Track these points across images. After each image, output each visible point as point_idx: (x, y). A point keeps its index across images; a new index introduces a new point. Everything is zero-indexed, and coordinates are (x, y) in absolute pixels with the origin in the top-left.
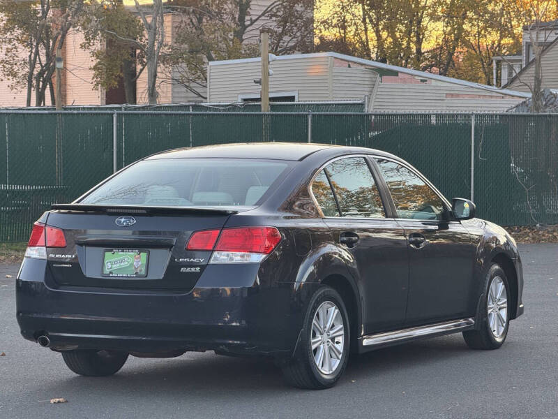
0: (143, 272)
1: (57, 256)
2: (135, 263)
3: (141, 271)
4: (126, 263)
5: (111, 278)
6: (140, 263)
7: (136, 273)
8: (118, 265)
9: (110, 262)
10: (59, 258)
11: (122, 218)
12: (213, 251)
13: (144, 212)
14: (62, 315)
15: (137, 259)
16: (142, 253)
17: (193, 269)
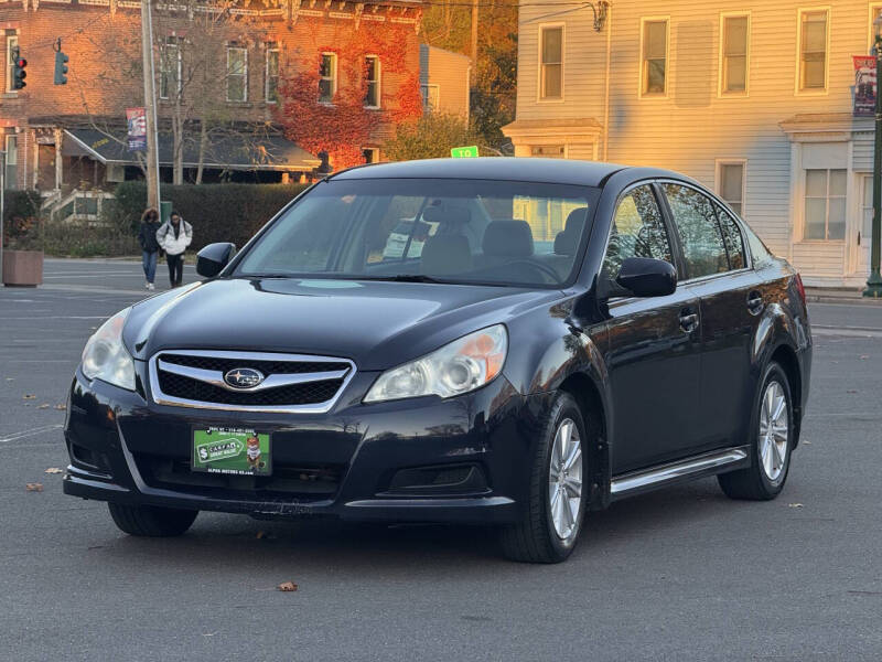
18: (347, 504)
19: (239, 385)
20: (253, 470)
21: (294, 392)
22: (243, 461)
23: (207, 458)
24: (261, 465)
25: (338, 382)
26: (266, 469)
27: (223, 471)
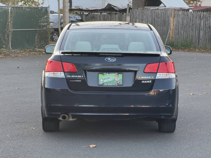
0: (121, 83)
1: (72, 76)
2: (116, 79)
3: (120, 83)
4: (111, 79)
5: (104, 86)
6: (119, 79)
7: (118, 84)
8: (107, 80)
9: (102, 79)
10: (74, 77)
11: (108, 58)
12: (157, 73)
13: (121, 55)
14: (80, 105)
15: (117, 77)
16: (119, 75)
17: (148, 82)
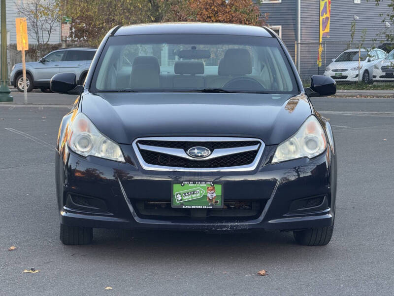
18: (270, 222)
19: (196, 156)
20: (212, 205)
21: (229, 159)
22: (204, 200)
23: (181, 200)
24: (216, 202)
25: (255, 153)
26: (220, 204)
27: (193, 207)
